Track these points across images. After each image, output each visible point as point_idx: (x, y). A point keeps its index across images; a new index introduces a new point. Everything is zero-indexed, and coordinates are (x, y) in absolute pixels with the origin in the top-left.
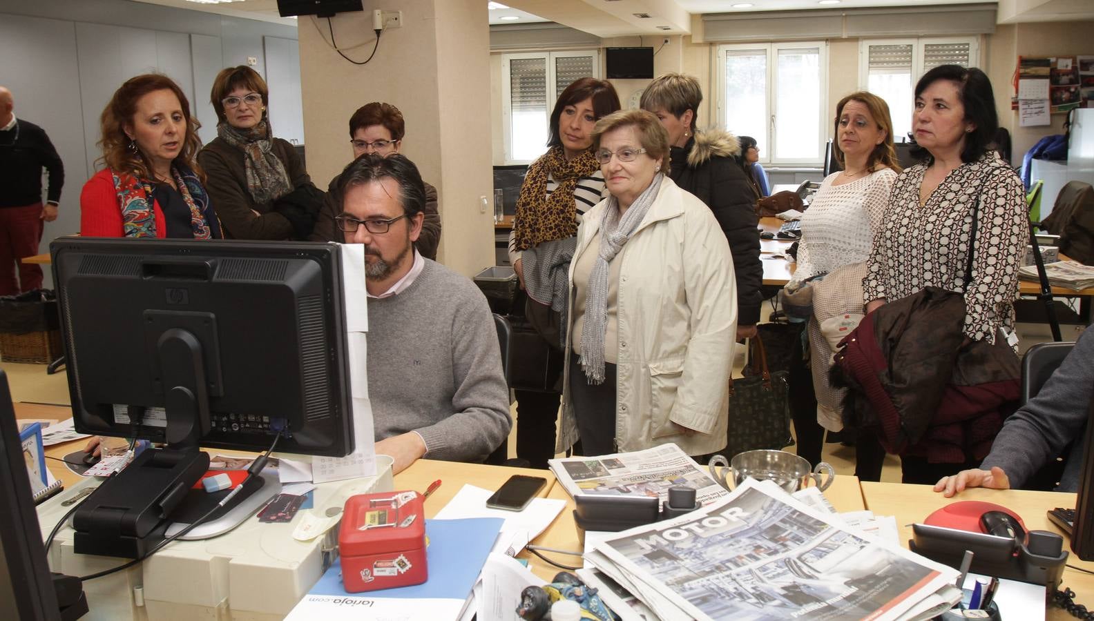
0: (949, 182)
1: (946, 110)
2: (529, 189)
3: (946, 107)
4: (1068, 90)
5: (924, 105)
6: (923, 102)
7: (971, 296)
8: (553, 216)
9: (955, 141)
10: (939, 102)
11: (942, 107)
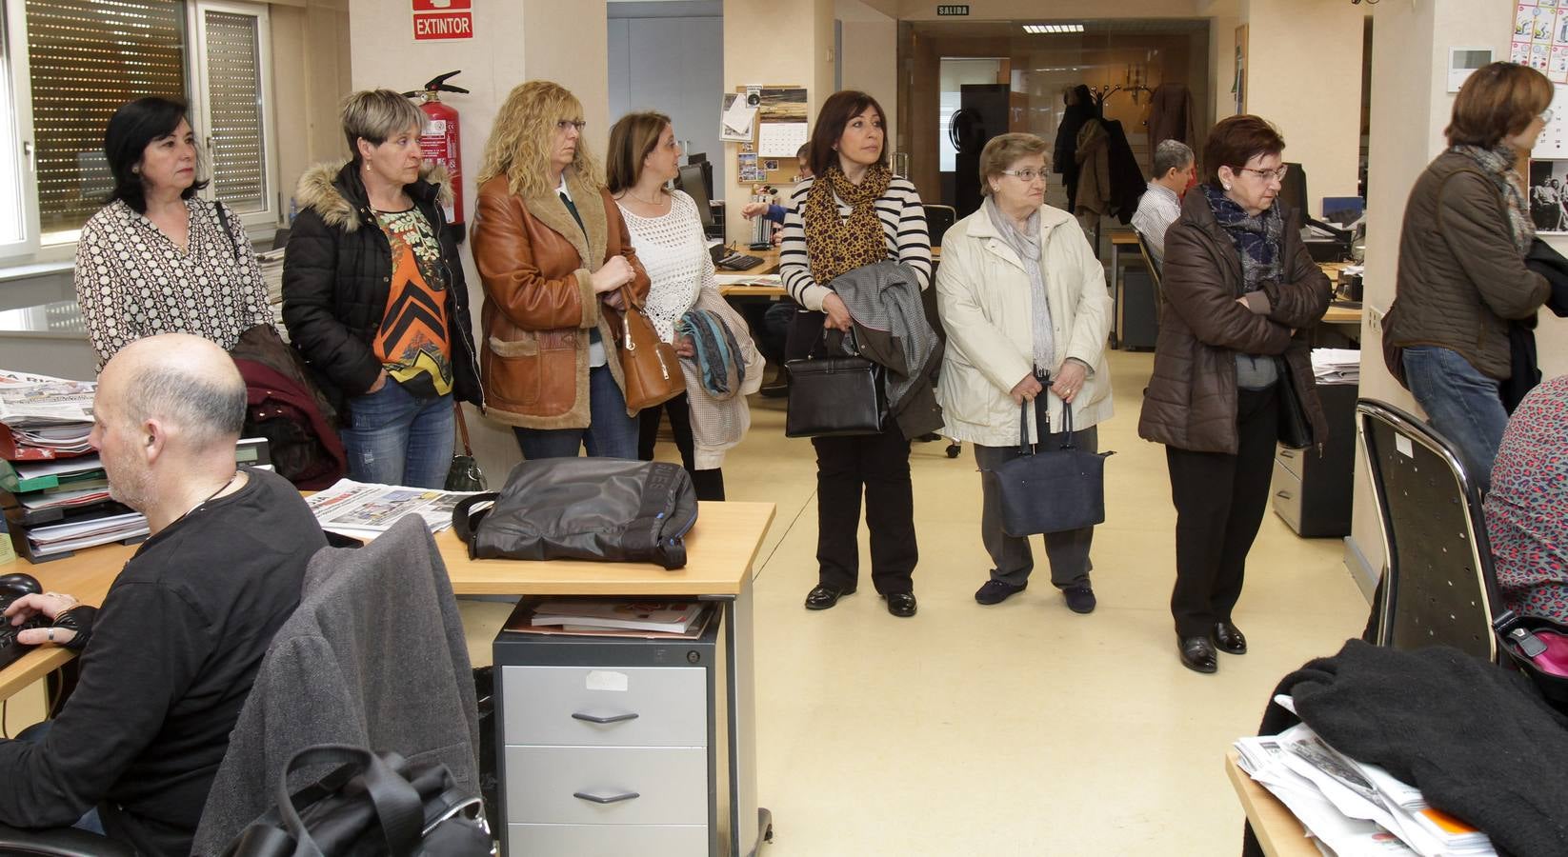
2: (821, 216)
8: (860, 242)
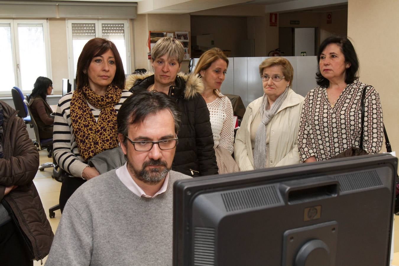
0: (345, 94)
1: (336, 58)
3: (336, 57)
5: (325, 58)
6: (324, 56)
7: (369, 149)
9: (342, 73)
10: (333, 54)
11: (335, 57)
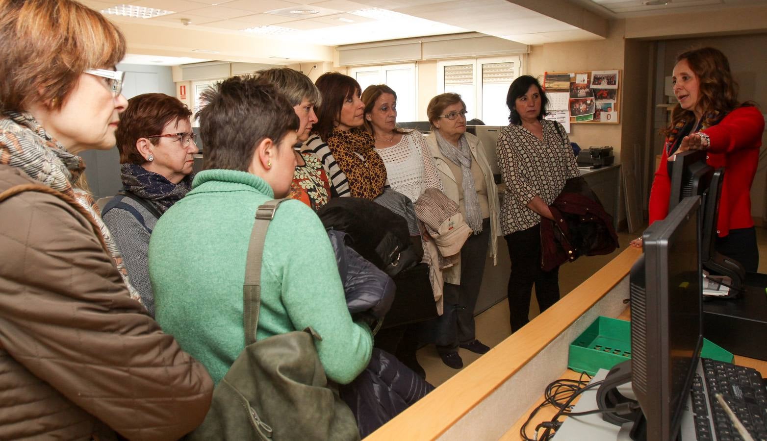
4: (585, 102)
